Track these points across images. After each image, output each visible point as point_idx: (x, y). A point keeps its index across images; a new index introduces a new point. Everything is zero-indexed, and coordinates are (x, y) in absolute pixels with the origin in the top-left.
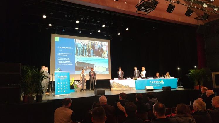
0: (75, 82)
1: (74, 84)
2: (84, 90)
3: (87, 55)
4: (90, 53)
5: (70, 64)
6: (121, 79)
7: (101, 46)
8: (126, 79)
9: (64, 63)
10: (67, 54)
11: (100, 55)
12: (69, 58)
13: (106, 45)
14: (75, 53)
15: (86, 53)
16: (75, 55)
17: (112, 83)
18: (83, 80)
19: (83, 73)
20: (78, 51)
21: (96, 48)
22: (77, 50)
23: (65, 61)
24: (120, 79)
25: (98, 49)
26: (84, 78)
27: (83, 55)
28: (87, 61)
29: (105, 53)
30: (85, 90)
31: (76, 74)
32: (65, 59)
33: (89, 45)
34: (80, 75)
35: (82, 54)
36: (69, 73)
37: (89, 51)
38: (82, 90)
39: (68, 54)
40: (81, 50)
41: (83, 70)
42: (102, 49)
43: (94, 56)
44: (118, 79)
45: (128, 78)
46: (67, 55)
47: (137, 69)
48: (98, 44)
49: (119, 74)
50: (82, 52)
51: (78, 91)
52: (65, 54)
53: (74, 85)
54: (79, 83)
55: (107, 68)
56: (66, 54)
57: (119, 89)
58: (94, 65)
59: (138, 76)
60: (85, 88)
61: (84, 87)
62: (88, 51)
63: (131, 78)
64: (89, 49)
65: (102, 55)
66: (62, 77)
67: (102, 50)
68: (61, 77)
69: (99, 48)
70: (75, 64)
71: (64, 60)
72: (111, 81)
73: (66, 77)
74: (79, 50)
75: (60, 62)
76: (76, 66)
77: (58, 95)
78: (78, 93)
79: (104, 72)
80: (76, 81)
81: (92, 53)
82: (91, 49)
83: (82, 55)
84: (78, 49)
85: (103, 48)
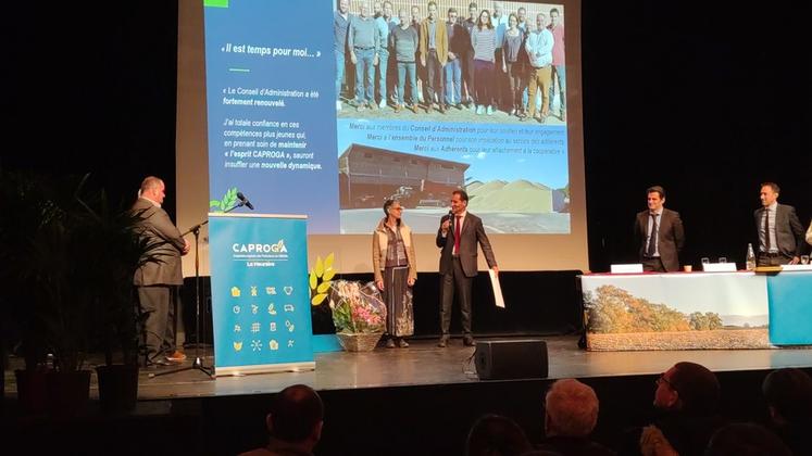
0: (342, 283)
1: (337, 299)
2: (397, 340)
3: (421, 95)
4: (437, 88)
5: (302, 166)
6: (663, 270)
7: (516, 33)
8: (698, 268)
9: (268, 154)
10: (286, 94)
11: (509, 101)
12: (295, 125)
13: (550, 27)
14: (338, 84)
15: (408, 87)
16: (339, 104)
17: (595, 296)
18: (394, 271)
19: (391, 221)
20: (360, 75)
21: (484, 48)
22: (350, 68)
23: (269, 140)
24: (654, 266)
25: (498, 53)
26: (400, 256)
27: (390, 103)
28: (419, 143)
29: (547, 85)
30: (406, 338)
31: (343, 232)
32: (271, 129)
33: (432, 28)
34: (375, 238)
35: (383, 92)
36: (302, 225)
37: (431, 72)
38: (387, 341)
39: (293, 94)
40: (377, 68)
41: (389, 203)
42: (524, 55)
43: (467, 104)
44: (639, 268)
45: (714, 260)
46: (286, 99)
47: (778, 200)
48: (495, 22)
49: (643, 236)
50: (383, 83)
51: (360, 347)
52: (272, 93)
53: (332, 304)
54: (370, 292)
55: (557, 194)
56: (276, 98)
57: (646, 337)
58: (464, 167)
59: (789, 246)
60: (405, 326)
61: (402, 320)
62: (422, 73)
63: (733, 266)
64: (433, 57)
65: (520, 95)
66: (259, 248)
67: (524, 65)
68: (251, 247)
69: (502, 50)
70: (340, 163)
71: (267, 134)
72: (591, 284)
73: (284, 249)
74: (366, 63)
75: (238, 149)
76: (343, 176)
77: (236, 371)
78: (363, 358)
79: (535, 216)
80: (350, 278)
81: (451, 86)
82: (445, 55)
83: (383, 103)
84: (354, 58)
85: (528, 47)
